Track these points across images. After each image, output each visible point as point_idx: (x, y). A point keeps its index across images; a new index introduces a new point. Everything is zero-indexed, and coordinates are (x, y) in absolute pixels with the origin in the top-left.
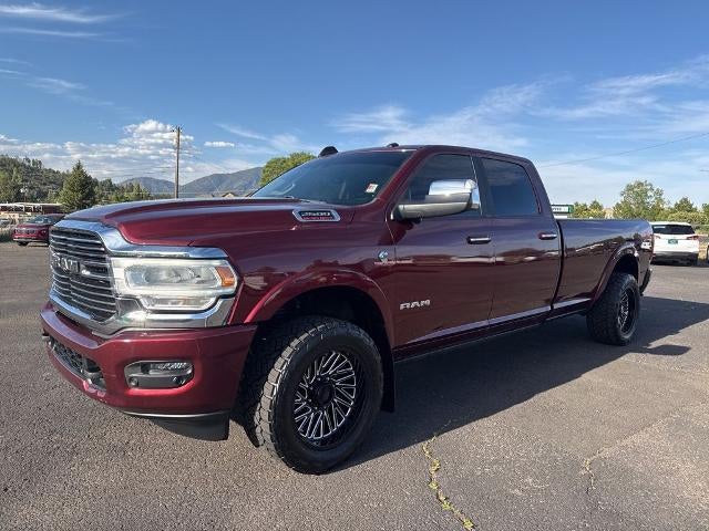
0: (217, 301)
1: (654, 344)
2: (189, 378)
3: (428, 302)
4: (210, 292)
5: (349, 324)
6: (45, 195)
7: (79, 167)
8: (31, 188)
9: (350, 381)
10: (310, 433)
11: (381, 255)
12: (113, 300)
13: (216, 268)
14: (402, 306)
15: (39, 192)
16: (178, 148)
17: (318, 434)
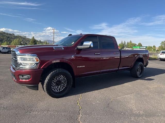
0: (35, 64)
1: (146, 78)
2: (30, 78)
3: (84, 66)
4: (34, 62)
5: (64, 70)
6: (27, 44)
7: (33, 38)
8: (24, 42)
9: (65, 81)
10: (56, 90)
11: (72, 56)
12: (17, 63)
13: (35, 58)
14: (78, 67)
15: (26, 43)
16: (54, 33)
17: (58, 91)
